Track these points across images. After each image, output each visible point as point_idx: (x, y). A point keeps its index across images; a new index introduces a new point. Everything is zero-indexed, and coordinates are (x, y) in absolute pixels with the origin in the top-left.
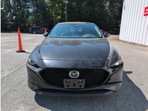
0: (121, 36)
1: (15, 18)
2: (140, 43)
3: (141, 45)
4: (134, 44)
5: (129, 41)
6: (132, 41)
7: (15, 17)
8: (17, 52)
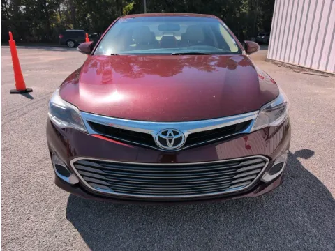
0: (271, 52)
1: (24, 9)
2: (314, 67)
3: (317, 71)
4: (301, 69)
5: (291, 62)
6: (296, 63)
7: (24, 7)
8: (11, 93)
